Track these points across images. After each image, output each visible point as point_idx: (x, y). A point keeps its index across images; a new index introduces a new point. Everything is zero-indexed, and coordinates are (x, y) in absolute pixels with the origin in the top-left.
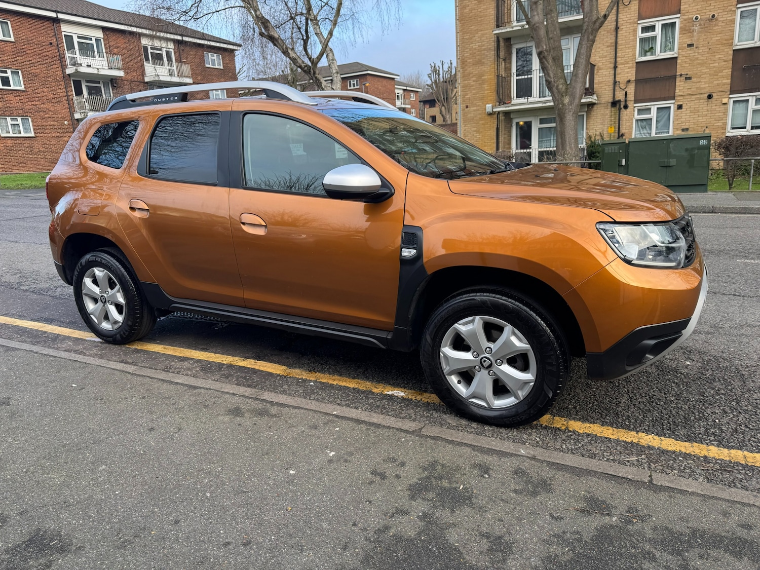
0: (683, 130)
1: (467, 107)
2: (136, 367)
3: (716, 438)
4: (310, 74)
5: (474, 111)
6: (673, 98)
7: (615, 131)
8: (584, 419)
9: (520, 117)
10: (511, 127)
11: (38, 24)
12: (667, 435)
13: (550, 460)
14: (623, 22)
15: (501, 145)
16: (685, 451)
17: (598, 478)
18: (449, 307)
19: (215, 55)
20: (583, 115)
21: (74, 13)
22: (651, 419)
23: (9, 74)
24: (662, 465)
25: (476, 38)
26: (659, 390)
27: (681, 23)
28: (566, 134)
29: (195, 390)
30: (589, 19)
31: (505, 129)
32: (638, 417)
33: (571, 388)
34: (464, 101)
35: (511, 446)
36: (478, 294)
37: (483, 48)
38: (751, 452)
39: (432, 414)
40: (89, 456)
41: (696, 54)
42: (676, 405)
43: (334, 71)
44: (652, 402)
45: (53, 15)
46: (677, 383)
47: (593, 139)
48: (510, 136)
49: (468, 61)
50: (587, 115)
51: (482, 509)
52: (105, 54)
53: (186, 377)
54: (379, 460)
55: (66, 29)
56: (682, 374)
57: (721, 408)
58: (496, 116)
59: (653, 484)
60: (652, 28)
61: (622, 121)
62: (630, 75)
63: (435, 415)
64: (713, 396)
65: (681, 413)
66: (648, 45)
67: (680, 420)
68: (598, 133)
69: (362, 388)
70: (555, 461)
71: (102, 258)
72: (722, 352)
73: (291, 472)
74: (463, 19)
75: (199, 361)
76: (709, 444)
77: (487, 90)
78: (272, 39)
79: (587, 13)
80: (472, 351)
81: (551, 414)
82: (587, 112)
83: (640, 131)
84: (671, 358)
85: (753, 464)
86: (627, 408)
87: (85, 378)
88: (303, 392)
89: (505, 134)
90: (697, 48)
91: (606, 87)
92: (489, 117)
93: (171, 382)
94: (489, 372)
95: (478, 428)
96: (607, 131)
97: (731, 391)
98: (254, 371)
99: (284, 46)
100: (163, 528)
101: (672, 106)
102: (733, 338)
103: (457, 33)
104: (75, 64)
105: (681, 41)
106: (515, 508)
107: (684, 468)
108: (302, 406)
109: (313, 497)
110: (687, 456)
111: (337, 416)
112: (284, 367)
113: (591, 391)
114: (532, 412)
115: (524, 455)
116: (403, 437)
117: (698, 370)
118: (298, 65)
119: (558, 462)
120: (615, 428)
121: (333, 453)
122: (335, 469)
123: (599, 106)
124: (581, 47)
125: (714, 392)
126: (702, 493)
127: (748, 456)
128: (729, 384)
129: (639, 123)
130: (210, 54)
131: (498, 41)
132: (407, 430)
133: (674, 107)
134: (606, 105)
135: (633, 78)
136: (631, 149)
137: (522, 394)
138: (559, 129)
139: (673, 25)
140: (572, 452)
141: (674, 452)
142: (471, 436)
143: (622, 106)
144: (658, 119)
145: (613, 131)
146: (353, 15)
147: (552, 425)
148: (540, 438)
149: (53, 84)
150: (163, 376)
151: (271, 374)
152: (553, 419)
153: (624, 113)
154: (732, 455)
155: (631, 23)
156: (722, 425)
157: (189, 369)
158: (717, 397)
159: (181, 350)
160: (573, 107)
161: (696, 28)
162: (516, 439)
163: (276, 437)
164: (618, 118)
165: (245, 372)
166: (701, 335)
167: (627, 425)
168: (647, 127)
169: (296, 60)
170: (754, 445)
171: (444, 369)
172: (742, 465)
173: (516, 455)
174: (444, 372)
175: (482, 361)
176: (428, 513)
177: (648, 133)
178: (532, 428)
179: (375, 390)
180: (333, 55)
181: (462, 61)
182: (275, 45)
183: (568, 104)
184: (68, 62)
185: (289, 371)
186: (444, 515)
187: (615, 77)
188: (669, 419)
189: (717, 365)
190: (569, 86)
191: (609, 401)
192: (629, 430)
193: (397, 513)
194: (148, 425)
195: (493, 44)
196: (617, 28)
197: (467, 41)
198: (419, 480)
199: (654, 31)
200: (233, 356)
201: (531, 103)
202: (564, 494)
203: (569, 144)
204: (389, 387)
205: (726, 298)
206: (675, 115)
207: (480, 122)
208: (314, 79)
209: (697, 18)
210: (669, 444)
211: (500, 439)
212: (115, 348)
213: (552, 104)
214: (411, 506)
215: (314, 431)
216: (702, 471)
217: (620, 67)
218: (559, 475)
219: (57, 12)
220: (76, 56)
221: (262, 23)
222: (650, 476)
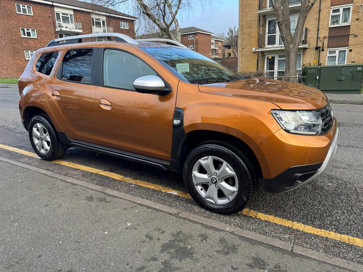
0: (352, 62)
1: (243, 49)
2: (52, 173)
3: (335, 227)
4: (166, 32)
5: (247, 51)
6: (347, 46)
7: (317, 62)
8: (266, 212)
9: (269, 54)
10: (265, 59)
11: (44, 8)
12: (309, 224)
13: (241, 235)
14: (323, 8)
15: (259, 68)
16: (316, 234)
17: (264, 247)
18: (196, 151)
19: (125, 23)
20: (301, 54)
21: (61, 3)
22: (302, 214)
23: (30, 31)
24: (301, 241)
25: (249, 15)
26: (311, 198)
27: (353, 8)
28: (290, 63)
29: (75, 186)
30: (304, 6)
31: (261, 60)
32: (295, 213)
33: (264, 195)
34: (241, 46)
35: (223, 225)
36: (210, 145)
37: (252, 20)
38: (353, 236)
39: (188, 205)
40: (12, 218)
41: (360, 24)
42: (318, 207)
43: (178, 31)
44: (305, 205)
45: (51, 3)
46: (321, 195)
47: (305, 66)
48: (264, 63)
49: (244, 26)
50: (303, 54)
51: (197, 260)
52: (74, 22)
53: (73, 179)
54: (152, 229)
55: (56, 10)
56: (325, 190)
57: (342, 210)
58: (257, 53)
59: (293, 252)
60: (338, 11)
61: (321, 57)
62: (326, 34)
63: (190, 205)
64: (339, 203)
65: (320, 212)
66: (335, 19)
67: (318, 216)
68: (308, 63)
69: (157, 189)
70: (243, 236)
71: (40, 119)
72: (350, 179)
73: (106, 233)
74: (243, 6)
75: (83, 171)
76: (331, 230)
77: (253, 41)
78: (148, 15)
79: (303, 3)
80: (207, 174)
81: (249, 209)
82: (303, 52)
83: (330, 62)
84: (321, 181)
85: (353, 244)
86: (290, 207)
87: (26, 177)
88: (127, 190)
89: (261, 62)
90: (361, 21)
91: (313, 40)
92: (254, 54)
93: (65, 181)
94: (216, 185)
95: (209, 214)
96: (313, 62)
97: (349, 201)
98: (107, 178)
99: (154, 18)
100: (32, 259)
101: (347, 50)
102: (357, 171)
103: (239, 12)
104: (60, 26)
105: (353, 17)
106: (214, 261)
107: (314, 243)
108: (123, 198)
109: (112, 247)
110: (317, 237)
111: (139, 204)
112: (122, 176)
113: (274, 197)
114: (236, 208)
115: (228, 231)
116: (168, 217)
117: (334, 188)
118: (160, 27)
119: (245, 236)
120: (282, 218)
121: (130, 224)
122: (128, 233)
123: (309, 49)
124: (300, 20)
125: (340, 201)
126: (319, 259)
127: (350, 239)
128: (349, 197)
129: (329, 58)
130: (123, 22)
131: (260, 17)
132: (171, 213)
133: (348, 51)
134: (312, 49)
135: (327, 36)
136: (322, 71)
137: (231, 198)
138: (287, 60)
139: (349, 9)
140: (255, 230)
141: (310, 234)
142: (203, 219)
143: (321, 50)
144: (339, 56)
145: (316, 62)
146: (189, 3)
147: (248, 214)
148: (240, 222)
149: (50, 36)
150: (62, 177)
151: (114, 180)
152: (250, 211)
153: (322, 53)
154: (342, 238)
155: (327, 8)
156: (340, 220)
157: (76, 175)
158: (341, 204)
159: (76, 165)
160: (294, 50)
161: (361, 11)
162: (227, 221)
163: (105, 213)
164: (318, 56)
165: (102, 178)
166: (340, 169)
167: (288, 217)
168: (333, 60)
169: (159, 25)
170: (355, 233)
171: (194, 182)
172: (346, 244)
173: (223, 230)
174: (194, 184)
175: (212, 179)
176: (167, 260)
177: (334, 63)
178: (237, 216)
179: (163, 191)
180: (178, 23)
181: (241, 26)
182: (150, 18)
183: (292, 48)
184: (57, 25)
185: (124, 178)
186: (175, 263)
187: (318, 35)
188: (312, 215)
189: (345, 186)
190: (293, 39)
191: (282, 203)
192: (289, 220)
193: (151, 259)
194: (46, 203)
195: (257, 18)
196: (320, 11)
197: (244, 17)
198: (169, 242)
199: (339, 12)
200: (100, 169)
201: (275, 48)
202: (243, 255)
203: (292, 68)
204: (171, 189)
205: (358, 150)
206: (348, 55)
207: (249, 56)
208: (168, 34)
209: (361, 6)
210: (309, 229)
211: (219, 221)
212: (46, 162)
213: (284, 48)
214: (160, 256)
215: (125, 211)
216: (323, 246)
217: (320, 30)
218: (244, 244)
219: (53, 2)
220: (61, 23)
221: (144, 7)
222: (292, 248)
